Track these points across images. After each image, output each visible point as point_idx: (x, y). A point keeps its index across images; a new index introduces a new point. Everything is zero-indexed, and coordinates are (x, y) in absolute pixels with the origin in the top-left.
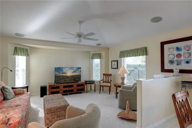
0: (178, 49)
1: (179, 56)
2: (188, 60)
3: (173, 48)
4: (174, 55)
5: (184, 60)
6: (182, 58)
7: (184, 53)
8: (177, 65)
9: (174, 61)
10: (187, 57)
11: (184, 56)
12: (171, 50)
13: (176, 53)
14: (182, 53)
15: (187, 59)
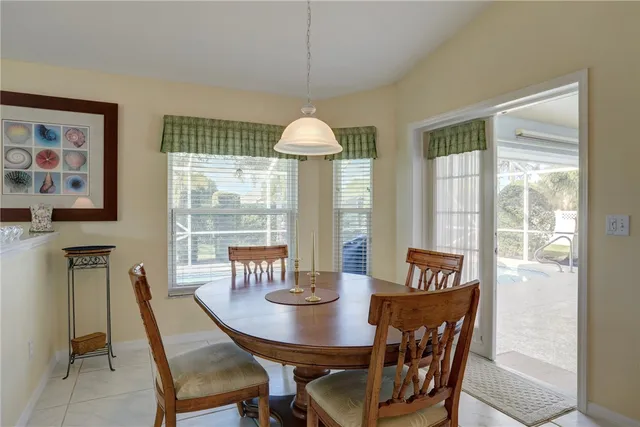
0: (44, 133)
1: (47, 158)
2: (79, 178)
3: (26, 127)
4: (28, 152)
5: (65, 175)
6: (59, 169)
7: (66, 153)
8: (42, 191)
9: (29, 177)
10: (75, 166)
11: (65, 161)
12: (19, 132)
13: (37, 146)
14: (58, 148)
15: (75, 174)
